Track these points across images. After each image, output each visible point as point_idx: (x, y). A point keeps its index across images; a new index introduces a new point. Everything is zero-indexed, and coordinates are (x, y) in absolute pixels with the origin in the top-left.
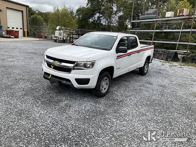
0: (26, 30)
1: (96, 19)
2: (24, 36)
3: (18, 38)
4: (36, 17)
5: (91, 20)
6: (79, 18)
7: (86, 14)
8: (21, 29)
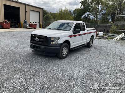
0: (41, 24)
1: (87, 16)
2: (40, 27)
3: (36, 28)
4: (48, 16)
5: (83, 17)
6: (75, 16)
7: (80, 13)
8: (38, 23)
